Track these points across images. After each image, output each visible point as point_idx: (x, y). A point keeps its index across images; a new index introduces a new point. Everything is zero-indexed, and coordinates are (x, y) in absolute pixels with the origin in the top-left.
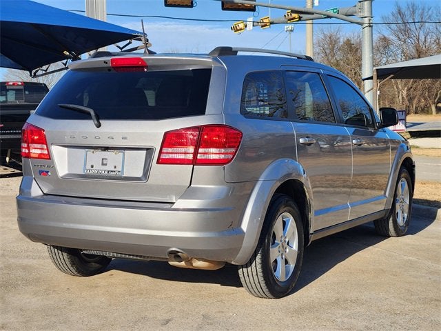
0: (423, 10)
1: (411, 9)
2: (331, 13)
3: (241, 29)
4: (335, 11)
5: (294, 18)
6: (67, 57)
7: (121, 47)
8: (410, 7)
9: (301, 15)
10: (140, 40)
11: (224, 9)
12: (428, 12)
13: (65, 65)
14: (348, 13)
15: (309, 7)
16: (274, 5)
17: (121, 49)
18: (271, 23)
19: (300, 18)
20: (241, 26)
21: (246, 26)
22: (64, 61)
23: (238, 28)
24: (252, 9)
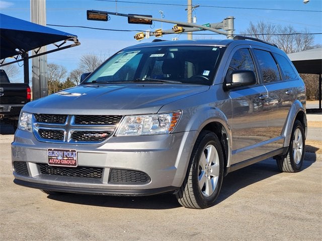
0: (269, 27)
1: (261, 27)
2: (205, 27)
3: (141, 38)
4: (208, 25)
5: (179, 30)
6: (17, 53)
7: (58, 45)
8: (260, 25)
9: (184, 28)
10: (72, 40)
11: (129, 22)
12: (273, 29)
13: (16, 59)
14: (217, 27)
15: (189, 22)
16: (165, 20)
17: (58, 46)
18: (163, 33)
19: (183, 30)
20: (142, 35)
21: (145, 36)
22: (16, 56)
23: (139, 37)
24: (150, 23)
